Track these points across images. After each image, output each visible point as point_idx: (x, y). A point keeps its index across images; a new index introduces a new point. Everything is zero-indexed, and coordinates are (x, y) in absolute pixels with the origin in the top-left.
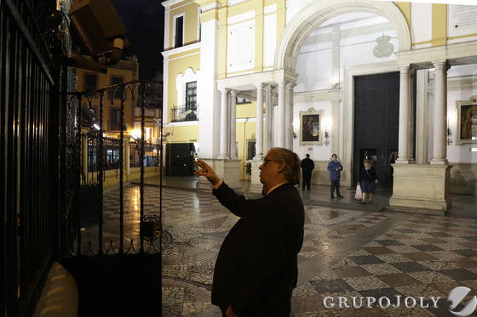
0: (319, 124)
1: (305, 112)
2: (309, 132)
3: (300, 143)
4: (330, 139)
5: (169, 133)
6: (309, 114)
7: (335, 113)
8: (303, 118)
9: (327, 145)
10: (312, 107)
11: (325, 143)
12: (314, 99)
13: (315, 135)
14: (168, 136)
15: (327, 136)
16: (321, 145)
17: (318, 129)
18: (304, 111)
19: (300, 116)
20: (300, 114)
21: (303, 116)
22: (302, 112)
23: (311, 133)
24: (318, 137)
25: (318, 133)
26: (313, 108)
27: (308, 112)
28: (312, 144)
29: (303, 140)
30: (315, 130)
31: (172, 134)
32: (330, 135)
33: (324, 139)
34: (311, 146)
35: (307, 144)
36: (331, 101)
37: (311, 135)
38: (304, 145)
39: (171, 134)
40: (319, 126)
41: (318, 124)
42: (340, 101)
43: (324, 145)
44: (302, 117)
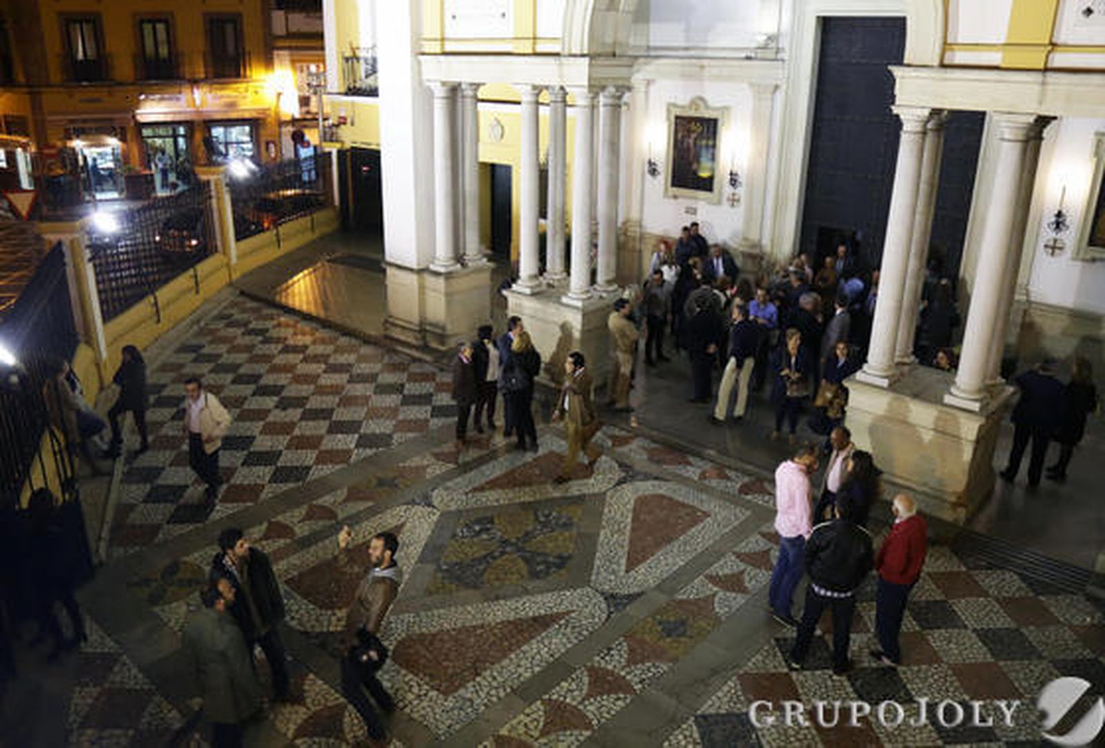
0: (717, 143)
1: (683, 107)
2: (690, 164)
3: (666, 190)
4: (741, 191)
5: (345, 118)
6: (693, 113)
7: (761, 121)
8: (676, 124)
9: (733, 205)
10: (699, 94)
11: (728, 199)
12: (706, 72)
13: (704, 174)
14: (343, 127)
15: (734, 181)
16: (719, 203)
17: (713, 159)
18: (680, 103)
19: (668, 119)
20: (669, 111)
21: (677, 118)
22: (675, 105)
23: (695, 166)
24: (711, 179)
25: (713, 170)
26: (702, 99)
27: (690, 107)
28: (695, 198)
29: (674, 185)
30: (705, 163)
31: (352, 124)
32: (742, 179)
33: (728, 190)
34: (691, 203)
35: (684, 197)
36: (751, 85)
37: (695, 173)
38: (675, 197)
39: (349, 121)
40: (717, 150)
41: (714, 146)
42: (777, 87)
43: (726, 206)
44: (673, 119)
